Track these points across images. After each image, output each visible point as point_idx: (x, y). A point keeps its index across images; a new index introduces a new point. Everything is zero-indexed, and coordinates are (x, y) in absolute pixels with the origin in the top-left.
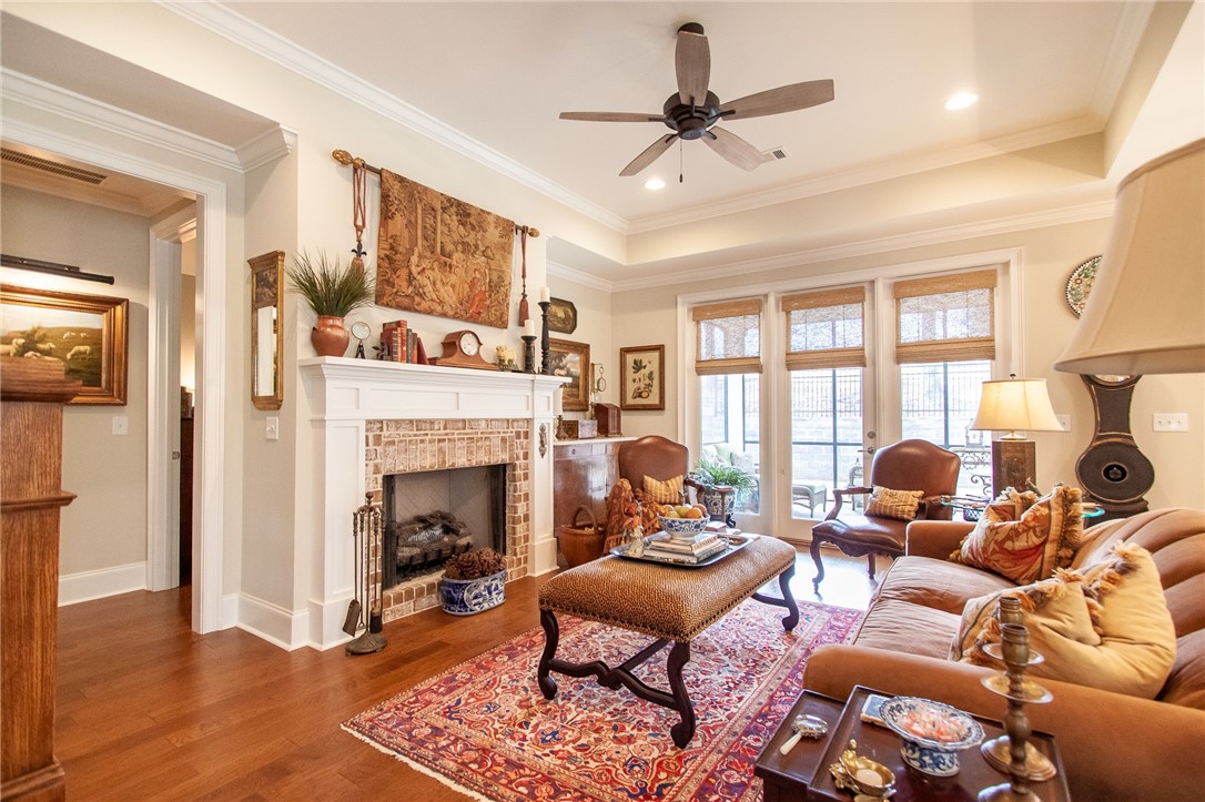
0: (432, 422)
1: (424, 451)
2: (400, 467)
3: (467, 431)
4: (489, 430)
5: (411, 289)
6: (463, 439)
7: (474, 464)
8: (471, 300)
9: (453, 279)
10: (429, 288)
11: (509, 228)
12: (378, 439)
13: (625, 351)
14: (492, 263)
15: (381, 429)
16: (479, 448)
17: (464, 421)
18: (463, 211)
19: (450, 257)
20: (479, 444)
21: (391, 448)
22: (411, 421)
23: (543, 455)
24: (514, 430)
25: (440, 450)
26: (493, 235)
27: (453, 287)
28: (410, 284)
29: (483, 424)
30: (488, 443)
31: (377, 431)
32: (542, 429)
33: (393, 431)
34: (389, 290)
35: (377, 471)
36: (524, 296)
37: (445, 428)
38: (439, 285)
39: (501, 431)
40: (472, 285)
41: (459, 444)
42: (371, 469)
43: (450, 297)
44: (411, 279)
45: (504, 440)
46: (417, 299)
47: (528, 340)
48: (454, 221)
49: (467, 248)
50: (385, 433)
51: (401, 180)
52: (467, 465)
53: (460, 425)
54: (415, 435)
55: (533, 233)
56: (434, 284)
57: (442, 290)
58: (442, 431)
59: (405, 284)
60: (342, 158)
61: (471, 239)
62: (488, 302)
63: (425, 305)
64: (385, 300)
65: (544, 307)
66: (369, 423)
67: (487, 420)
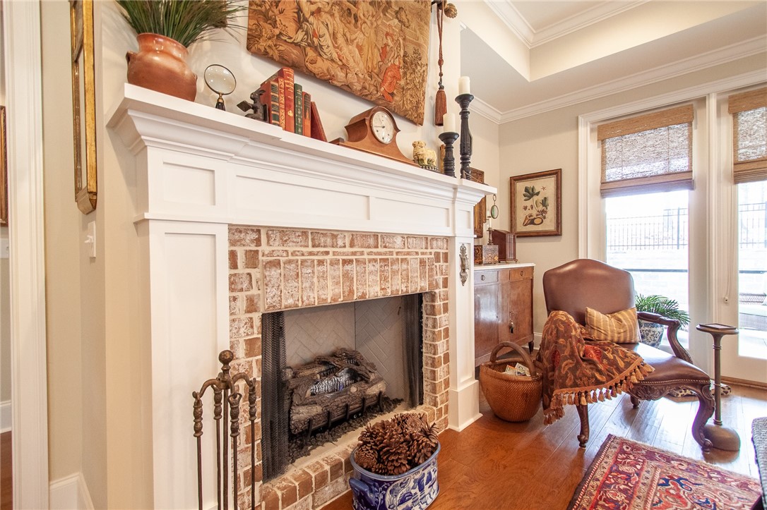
0: (334, 235)
1: (323, 276)
2: (288, 302)
3: (380, 250)
4: (406, 250)
5: (300, 35)
6: (375, 260)
7: (389, 294)
9: (359, 37)
12: (252, 258)
13: (515, 180)
14: (407, 30)
15: (258, 242)
16: (394, 273)
17: (376, 235)
20: (395, 267)
21: (274, 273)
22: (304, 232)
23: (463, 282)
24: (433, 251)
25: (347, 276)
27: (360, 48)
28: (300, 27)
29: (399, 241)
30: (405, 266)
31: (251, 245)
32: (463, 250)
33: (277, 247)
34: (267, 29)
35: (251, 307)
36: (441, 88)
37: (352, 245)
38: (341, 40)
39: (419, 251)
41: (370, 267)
42: (242, 304)
45: (422, 262)
46: (311, 54)
47: (448, 138)
50: (264, 248)
52: (380, 295)
53: (371, 241)
54: (311, 254)
55: (451, 12)
56: (334, 36)
57: (345, 50)
58: (348, 249)
59: (291, 26)
62: (402, 82)
64: (263, 44)
65: (464, 100)
66: (237, 231)
67: (402, 236)
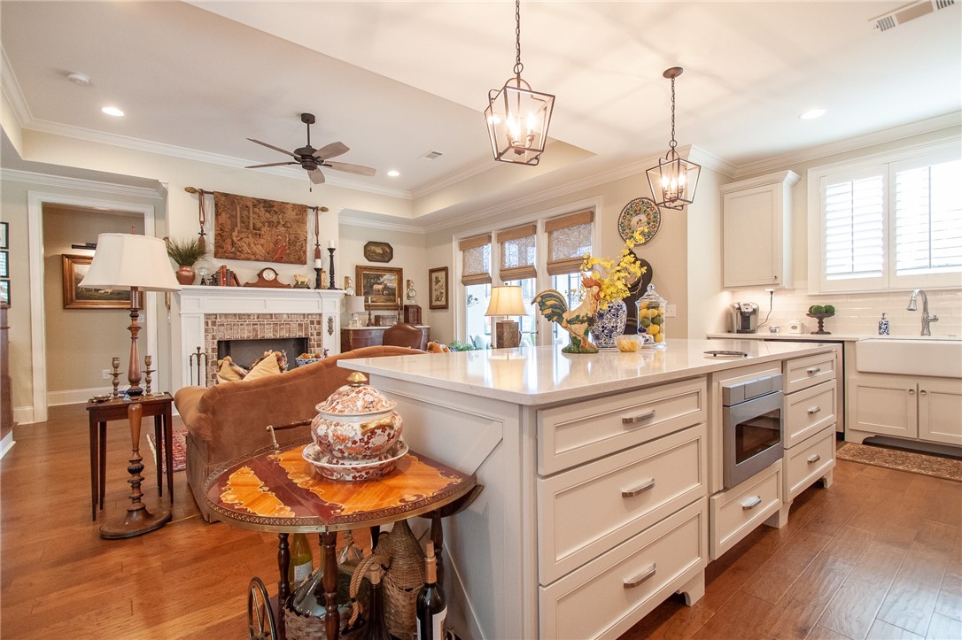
0: (249, 315)
1: (243, 329)
2: (227, 337)
3: (273, 320)
4: (290, 320)
5: (233, 249)
6: (270, 324)
7: (278, 337)
8: (275, 251)
9: (262, 241)
10: (246, 248)
11: (303, 210)
12: (214, 323)
13: (432, 271)
14: (290, 230)
15: (216, 318)
16: (282, 329)
17: (271, 315)
18: (268, 205)
19: (259, 230)
20: (282, 327)
21: (222, 328)
22: (235, 315)
23: (330, 334)
24: (309, 320)
25: (254, 329)
26: (291, 215)
27: (262, 245)
28: (233, 246)
29: (285, 316)
30: (288, 326)
31: (212, 320)
32: (330, 320)
33: (223, 319)
34: (221, 250)
35: (214, 338)
36: (318, 245)
37: (258, 318)
38: (252, 245)
39: (299, 320)
40: (276, 243)
41: (267, 326)
42: (210, 337)
43: (259, 250)
44: (233, 244)
45: (301, 325)
46: (238, 254)
47: (318, 271)
48: (262, 211)
49: (271, 224)
50: (218, 320)
51: (226, 195)
53: (269, 317)
54: (238, 322)
55: (324, 210)
56: (249, 245)
57: (255, 248)
58: (256, 320)
59: (229, 247)
60: (191, 190)
61: (275, 219)
62: (288, 252)
63: (243, 256)
64: (219, 256)
65: (331, 250)
66: (207, 316)
67: (288, 314)
